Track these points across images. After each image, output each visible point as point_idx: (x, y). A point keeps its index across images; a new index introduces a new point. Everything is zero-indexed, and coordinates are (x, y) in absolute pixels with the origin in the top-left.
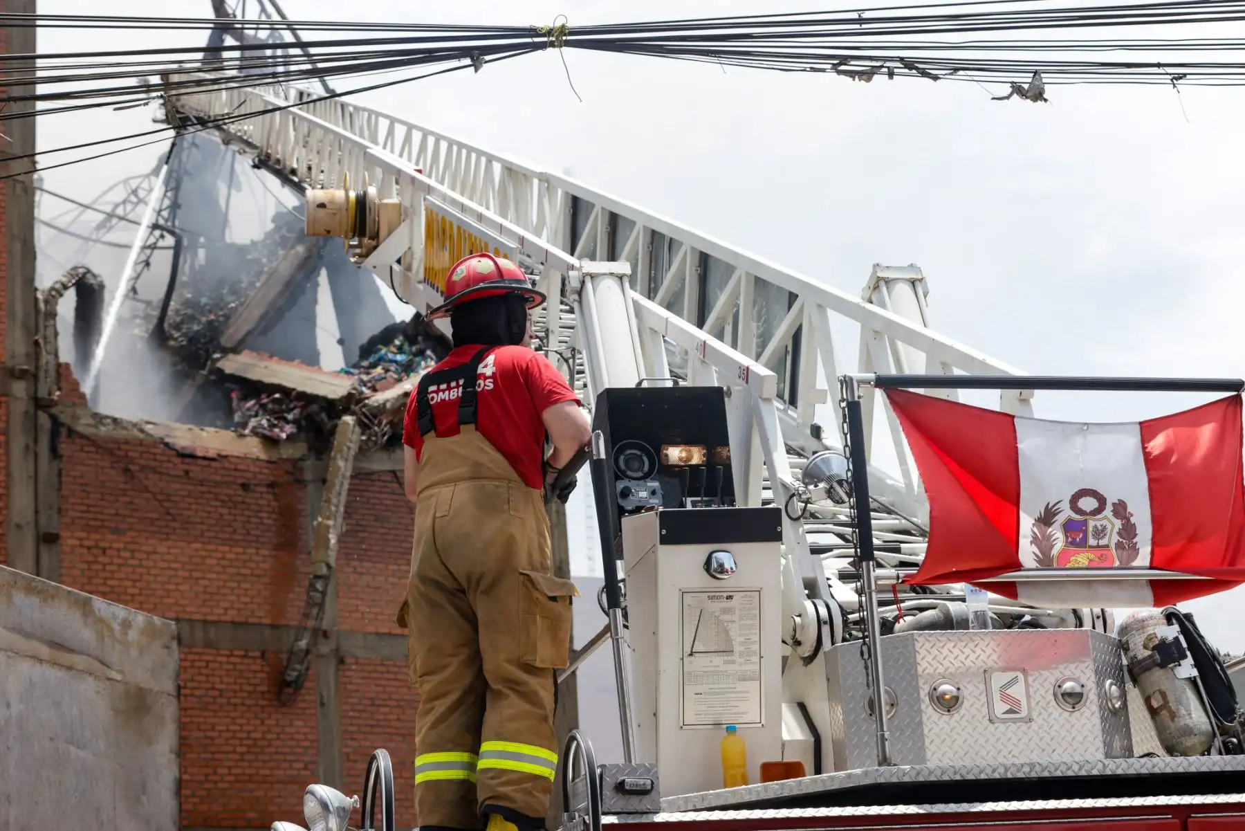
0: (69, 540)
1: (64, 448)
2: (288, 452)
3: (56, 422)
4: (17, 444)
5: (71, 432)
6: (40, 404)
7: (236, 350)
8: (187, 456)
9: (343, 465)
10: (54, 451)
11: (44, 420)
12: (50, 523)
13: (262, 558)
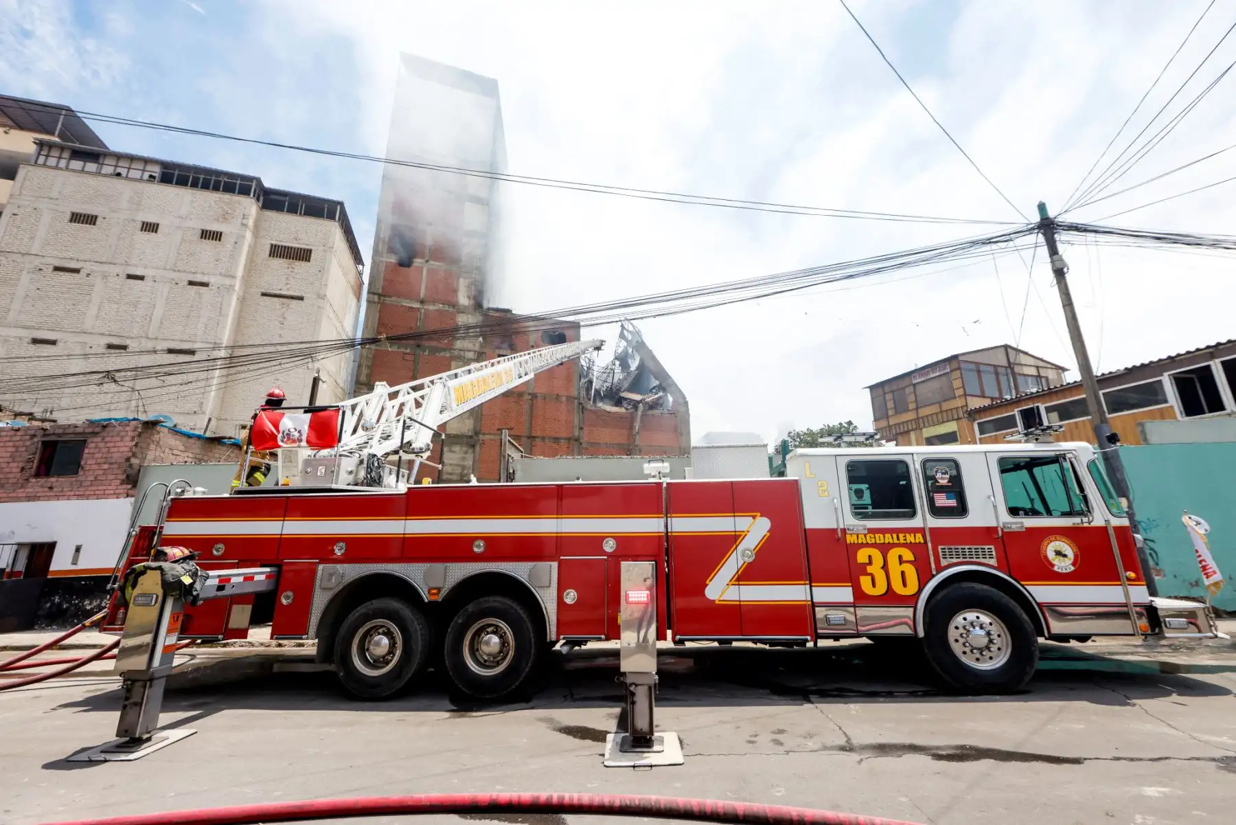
0: (585, 428)
1: (584, 411)
2: (630, 411)
3: (583, 408)
4: (576, 411)
5: (586, 409)
6: (580, 404)
7: (623, 392)
8: (609, 412)
9: (640, 413)
10: (583, 412)
11: (581, 407)
12: (582, 425)
13: (625, 432)
